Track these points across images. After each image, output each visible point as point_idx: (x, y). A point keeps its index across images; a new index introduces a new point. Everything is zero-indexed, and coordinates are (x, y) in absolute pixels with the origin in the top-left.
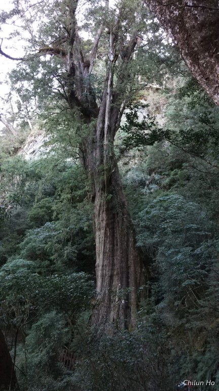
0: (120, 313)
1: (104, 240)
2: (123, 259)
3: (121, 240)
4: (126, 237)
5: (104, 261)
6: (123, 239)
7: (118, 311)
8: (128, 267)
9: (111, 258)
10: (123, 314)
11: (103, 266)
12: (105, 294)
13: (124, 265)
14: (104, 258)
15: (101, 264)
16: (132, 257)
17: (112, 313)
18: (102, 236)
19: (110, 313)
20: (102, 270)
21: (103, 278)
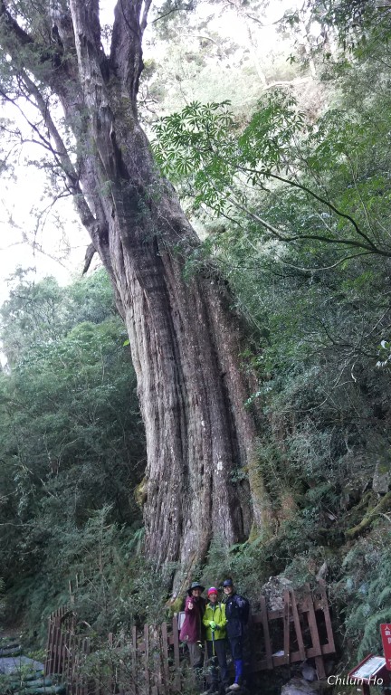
0: (216, 497)
1: (146, 325)
2: (200, 357)
3: (187, 310)
4: (199, 301)
5: (153, 375)
6: (191, 308)
7: (210, 494)
8: (221, 377)
9: (169, 364)
10: (222, 498)
11: (152, 389)
12: (168, 458)
13: (206, 370)
14: (152, 368)
15: (146, 385)
16: (225, 346)
17: (196, 504)
18: (139, 316)
19: (189, 505)
20: (153, 398)
21: (157, 419)
